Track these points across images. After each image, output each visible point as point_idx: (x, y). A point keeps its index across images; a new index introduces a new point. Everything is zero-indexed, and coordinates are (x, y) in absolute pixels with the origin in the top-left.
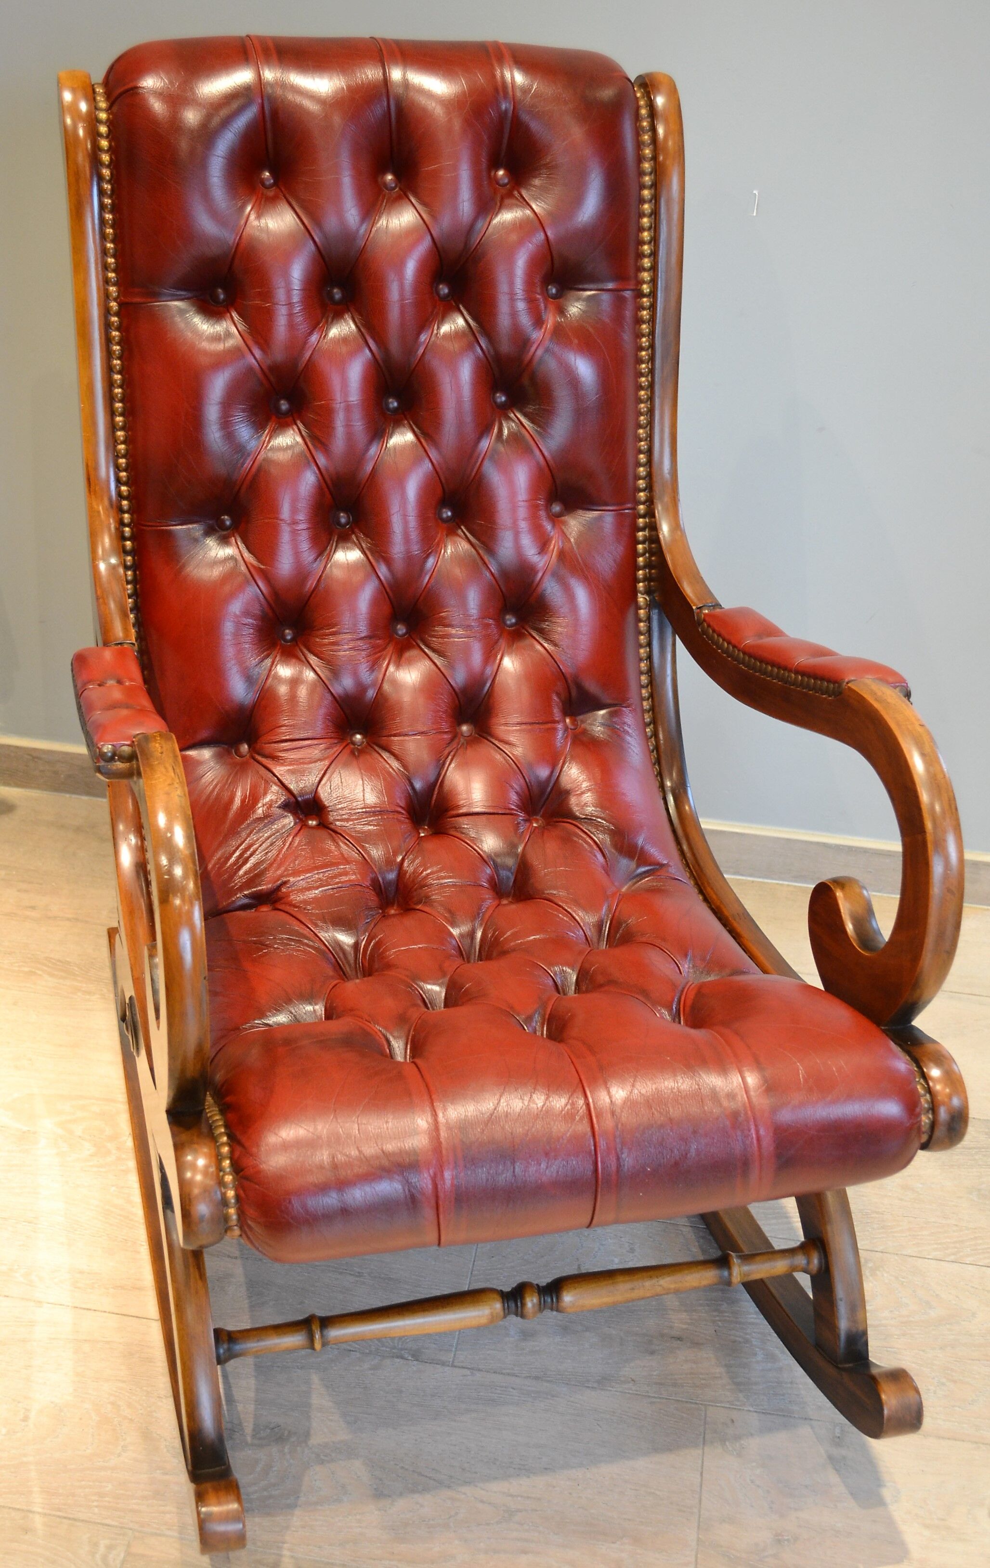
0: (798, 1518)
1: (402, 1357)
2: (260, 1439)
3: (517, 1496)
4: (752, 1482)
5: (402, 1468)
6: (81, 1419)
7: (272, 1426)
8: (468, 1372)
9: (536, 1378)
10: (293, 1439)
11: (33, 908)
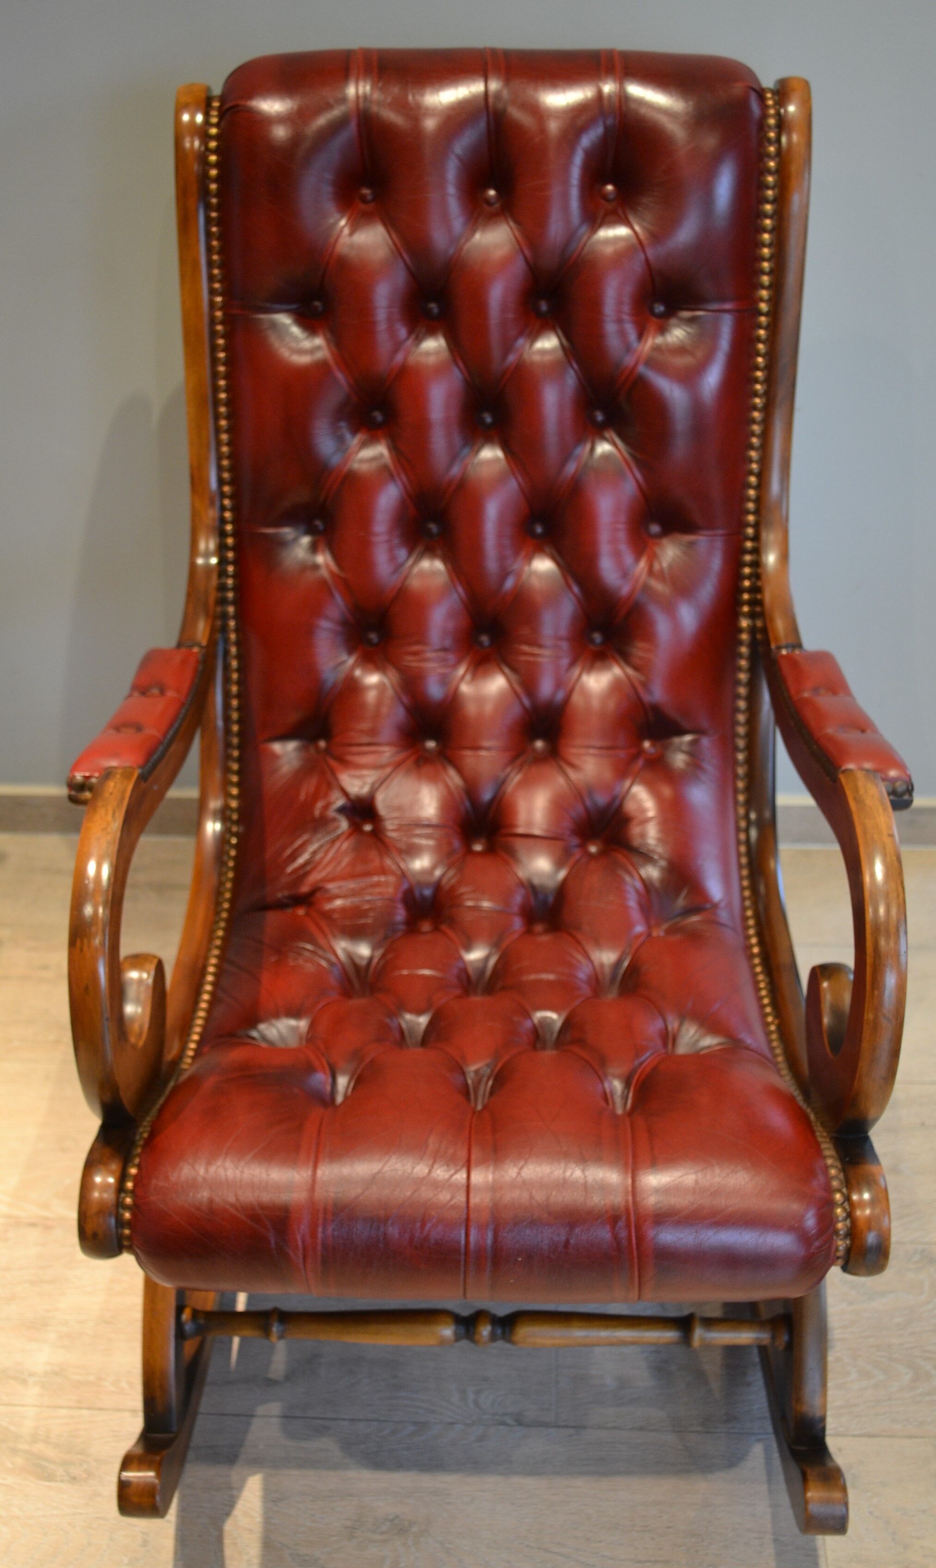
0: (922, 1547)
1: (504, 1424)
2: (383, 1533)
3: (646, 1561)
4: (871, 1513)
5: (528, 1546)
6: (200, 1536)
7: (391, 1517)
8: (572, 1431)
9: (641, 1429)
10: (415, 1529)
11: (45, 967)
